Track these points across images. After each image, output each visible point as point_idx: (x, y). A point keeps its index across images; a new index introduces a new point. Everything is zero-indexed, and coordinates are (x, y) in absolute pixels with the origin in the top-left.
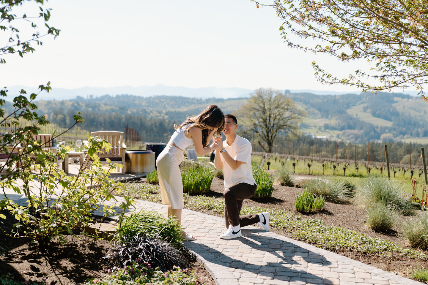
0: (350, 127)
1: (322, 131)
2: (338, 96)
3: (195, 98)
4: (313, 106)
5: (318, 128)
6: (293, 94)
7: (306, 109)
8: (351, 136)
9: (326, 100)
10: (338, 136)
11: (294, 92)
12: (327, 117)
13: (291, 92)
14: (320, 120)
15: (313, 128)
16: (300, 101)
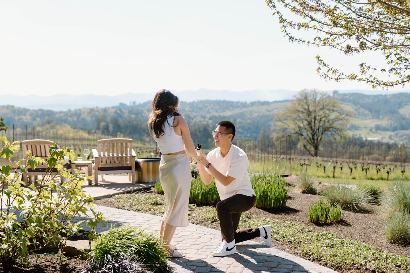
0: (403, 128)
1: (374, 133)
2: (390, 95)
3: (239, 102)
4: (362, 106)
5: (369, 129)
6: (342, 94)
7: (356, 110)
8: (404, 137)
9: (376, 100)
10: (390, 137)
11: (343, 92)
12: (378, 118)
13: (340, 92)
14: (371, 121)
15: (364, 129)
16: (349, 101)
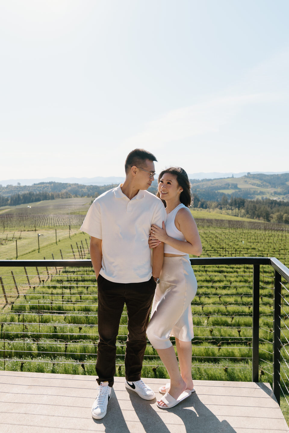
1: (273, 196)
2: (280, 175)
3: (195, 179)
4: (265, 181)
5: (270, 194)
6: (252, 174)
7: (262, 183)
9: (272, 177)
10: (283, 198)
11: (253, 173)
12: (275, 187)
13: (251, 173)
14: (271, 189)
15: (267, 194)
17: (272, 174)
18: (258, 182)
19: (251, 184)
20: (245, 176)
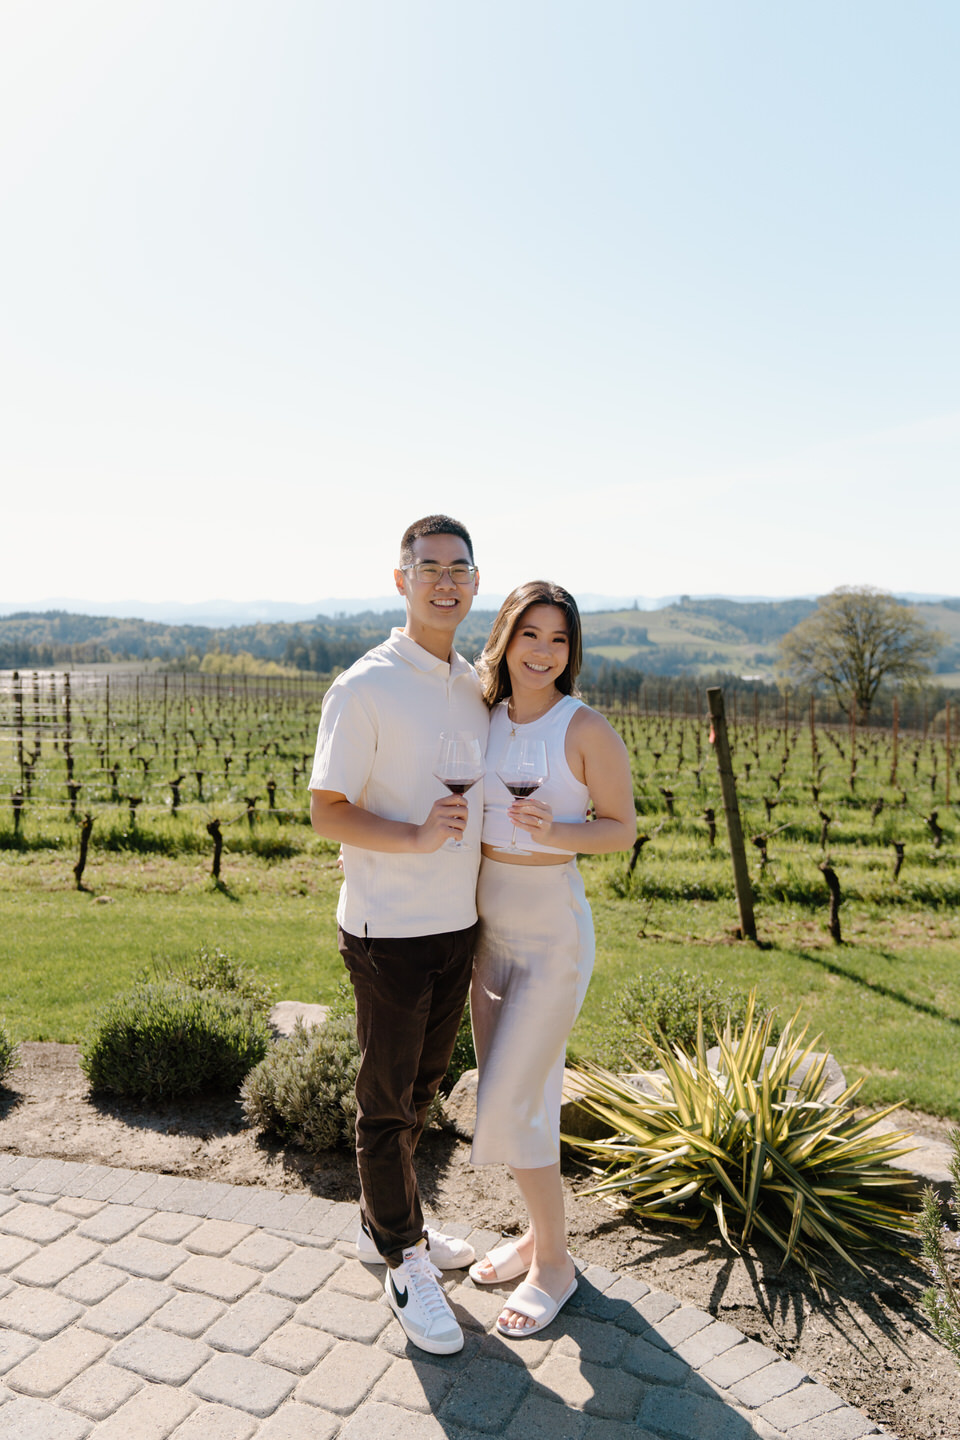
1: (752, 667)
2: (777, 603)
4: (732, 622)
5: (745, 660)
6: (696, 601)
7: (721, 628)
9: (755, 611)
11: (698, 598)
12: (759, 642)
14: (747, 647)
15: (736, 661)
16: (709, 613)
17: (754, 601)
18: (710, 625)
19: (688, 630)
20: (674, 607)
